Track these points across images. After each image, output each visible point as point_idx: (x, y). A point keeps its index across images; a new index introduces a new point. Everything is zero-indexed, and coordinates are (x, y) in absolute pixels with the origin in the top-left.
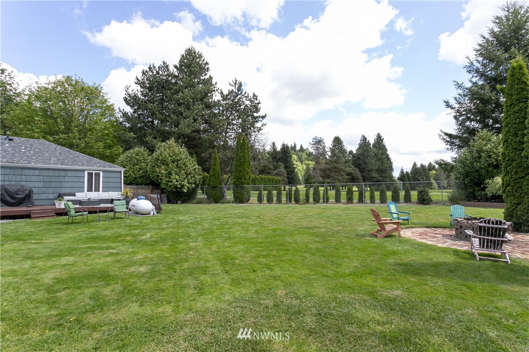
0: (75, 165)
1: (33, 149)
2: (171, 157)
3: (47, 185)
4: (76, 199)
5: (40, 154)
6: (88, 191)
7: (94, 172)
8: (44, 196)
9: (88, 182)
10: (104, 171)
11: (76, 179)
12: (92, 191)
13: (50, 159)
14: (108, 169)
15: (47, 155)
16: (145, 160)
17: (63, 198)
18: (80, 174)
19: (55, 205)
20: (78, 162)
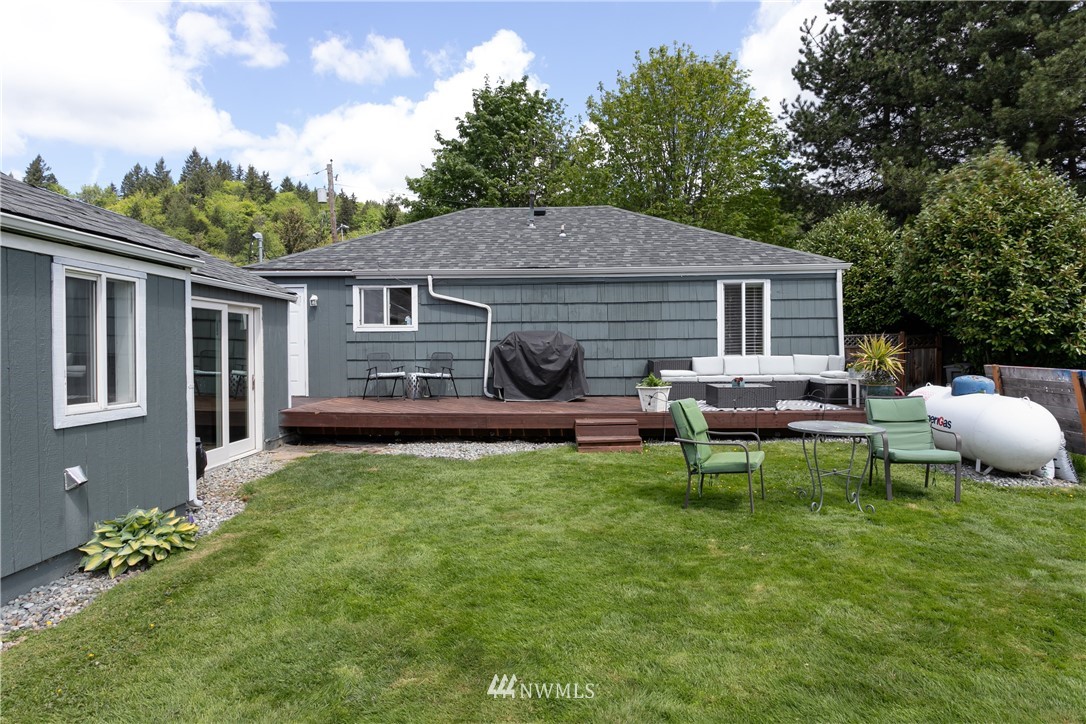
0: (688, 263)
1: (584, 229)
2: (1004, 212)
3: (618, 331)
4: (695, 379)
5: (599, 242)
6: (728, 352)
7: (744, 283)
8: (610, 368)
9: (727, 320)
10: (776, 279)
11: (691, 311)
12: (740, 353)
13: (623, 251)
14: (789, 267)
15: (615, 240)
16: (878, 244)
17: (659, 376)
18: (701, 292)
19: (637, 396)
20: (694, 252)
